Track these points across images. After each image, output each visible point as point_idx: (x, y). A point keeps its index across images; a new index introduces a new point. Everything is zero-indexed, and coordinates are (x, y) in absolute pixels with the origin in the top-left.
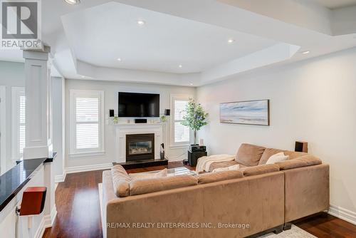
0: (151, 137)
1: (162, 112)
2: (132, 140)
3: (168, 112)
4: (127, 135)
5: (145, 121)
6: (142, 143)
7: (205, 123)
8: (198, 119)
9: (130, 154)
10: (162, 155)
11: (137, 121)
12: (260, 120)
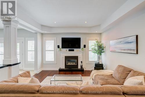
0: (76, 58)
1: (82, 46)
2: (67, 59)
3: (85, 46)
4: (65, 57)
5: (73, 50)
6: (72, 60)
7: (104, 52)
8: (100, 49)
9: (67, 65)
10: (82, 66)
11: (69, 50)
12: (131, 50)
